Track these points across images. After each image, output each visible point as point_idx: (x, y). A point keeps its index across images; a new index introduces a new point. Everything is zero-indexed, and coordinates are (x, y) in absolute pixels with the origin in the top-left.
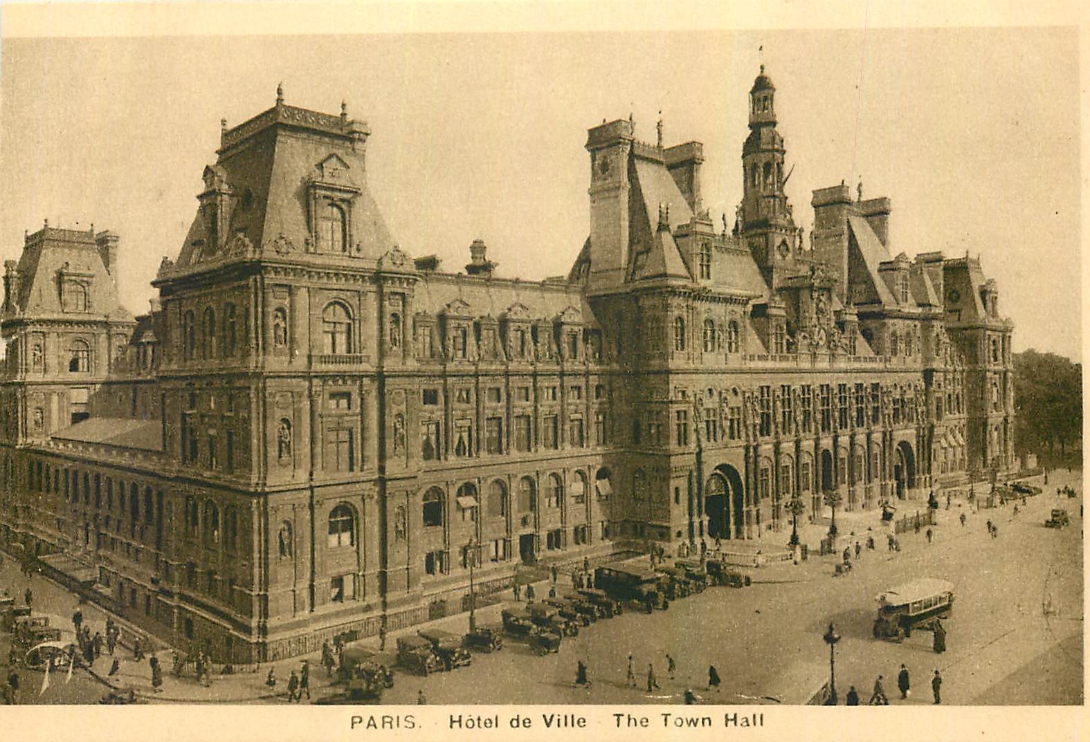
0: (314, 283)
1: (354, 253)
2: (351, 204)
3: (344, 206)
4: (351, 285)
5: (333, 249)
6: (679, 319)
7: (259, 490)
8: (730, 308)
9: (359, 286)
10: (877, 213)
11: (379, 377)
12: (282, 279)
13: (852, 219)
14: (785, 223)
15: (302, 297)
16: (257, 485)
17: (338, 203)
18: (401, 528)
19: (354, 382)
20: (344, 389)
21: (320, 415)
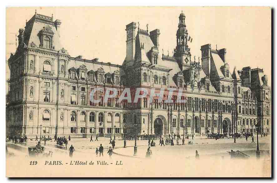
0: (41, 55)
1: (52, 49)
2: (52, 37)
3: (50, 37)
4: (51, 56)
5: (47, 47)
6: (145, 73)
7: (25, 102)
8: (163, 72)
9: (53, 57)
10: (222, 53)
11: (57, 79)
12: (32, 53)
13: (213, 54)
14: (187, 53)
15: (37, 58)
16: (24, 101)
17: (49, 36)
18: (62, 117)
19: (51, 80)
20: (48, 81)
21: (42, 87)
